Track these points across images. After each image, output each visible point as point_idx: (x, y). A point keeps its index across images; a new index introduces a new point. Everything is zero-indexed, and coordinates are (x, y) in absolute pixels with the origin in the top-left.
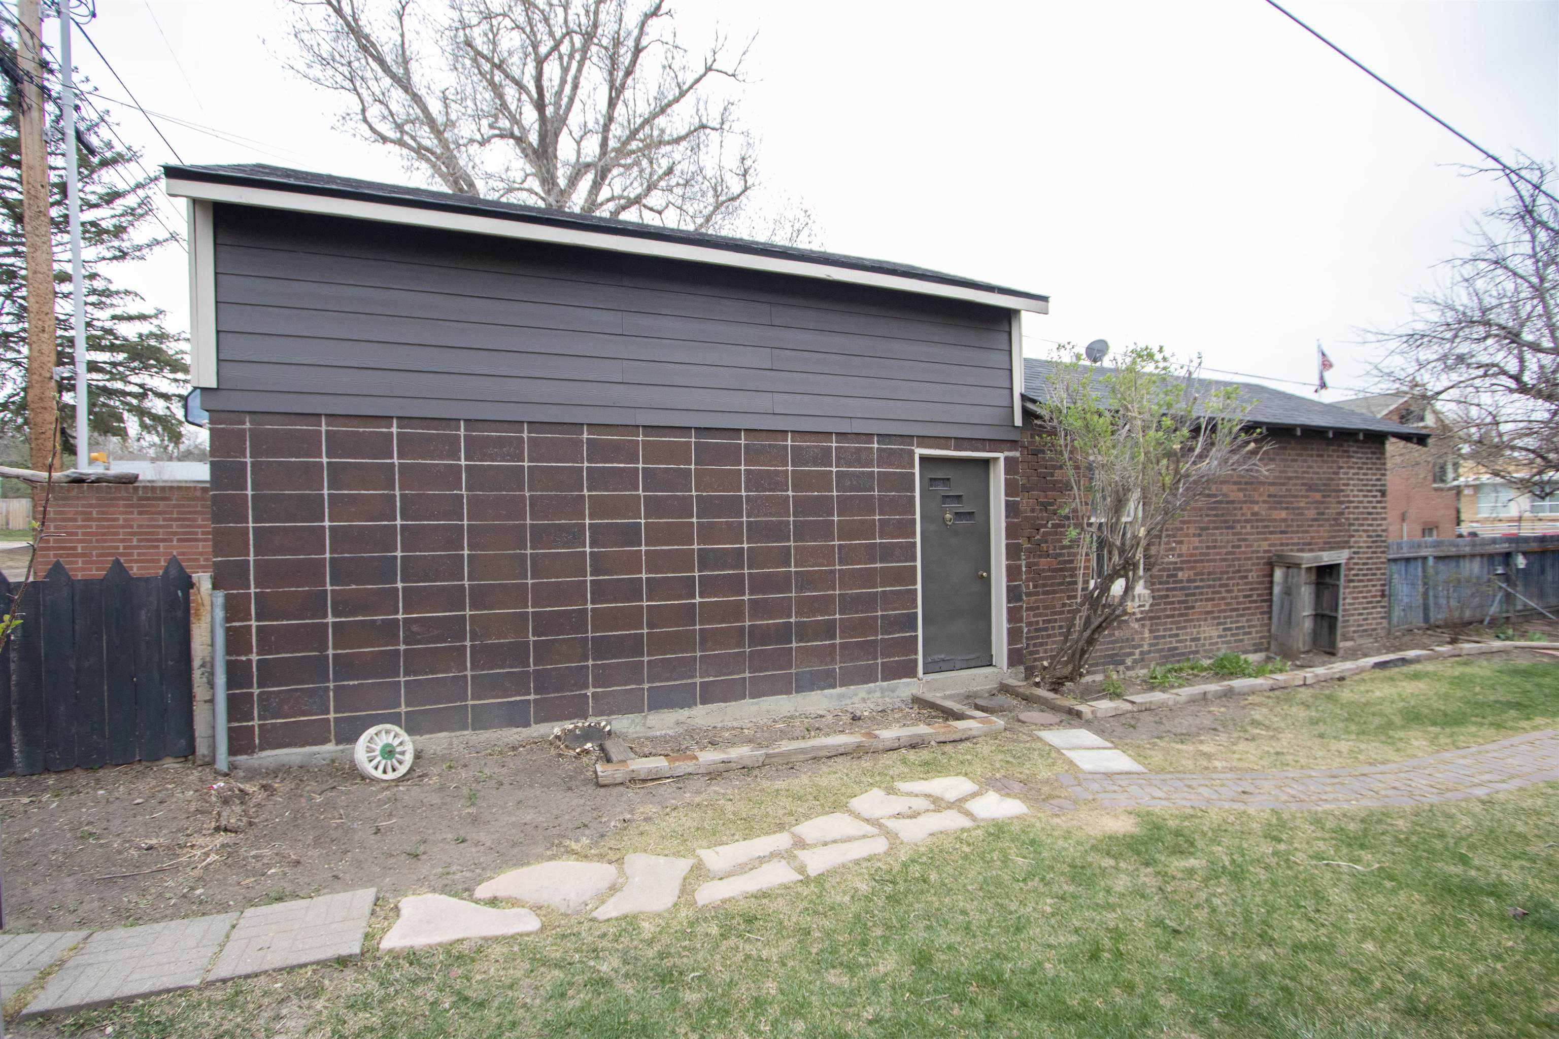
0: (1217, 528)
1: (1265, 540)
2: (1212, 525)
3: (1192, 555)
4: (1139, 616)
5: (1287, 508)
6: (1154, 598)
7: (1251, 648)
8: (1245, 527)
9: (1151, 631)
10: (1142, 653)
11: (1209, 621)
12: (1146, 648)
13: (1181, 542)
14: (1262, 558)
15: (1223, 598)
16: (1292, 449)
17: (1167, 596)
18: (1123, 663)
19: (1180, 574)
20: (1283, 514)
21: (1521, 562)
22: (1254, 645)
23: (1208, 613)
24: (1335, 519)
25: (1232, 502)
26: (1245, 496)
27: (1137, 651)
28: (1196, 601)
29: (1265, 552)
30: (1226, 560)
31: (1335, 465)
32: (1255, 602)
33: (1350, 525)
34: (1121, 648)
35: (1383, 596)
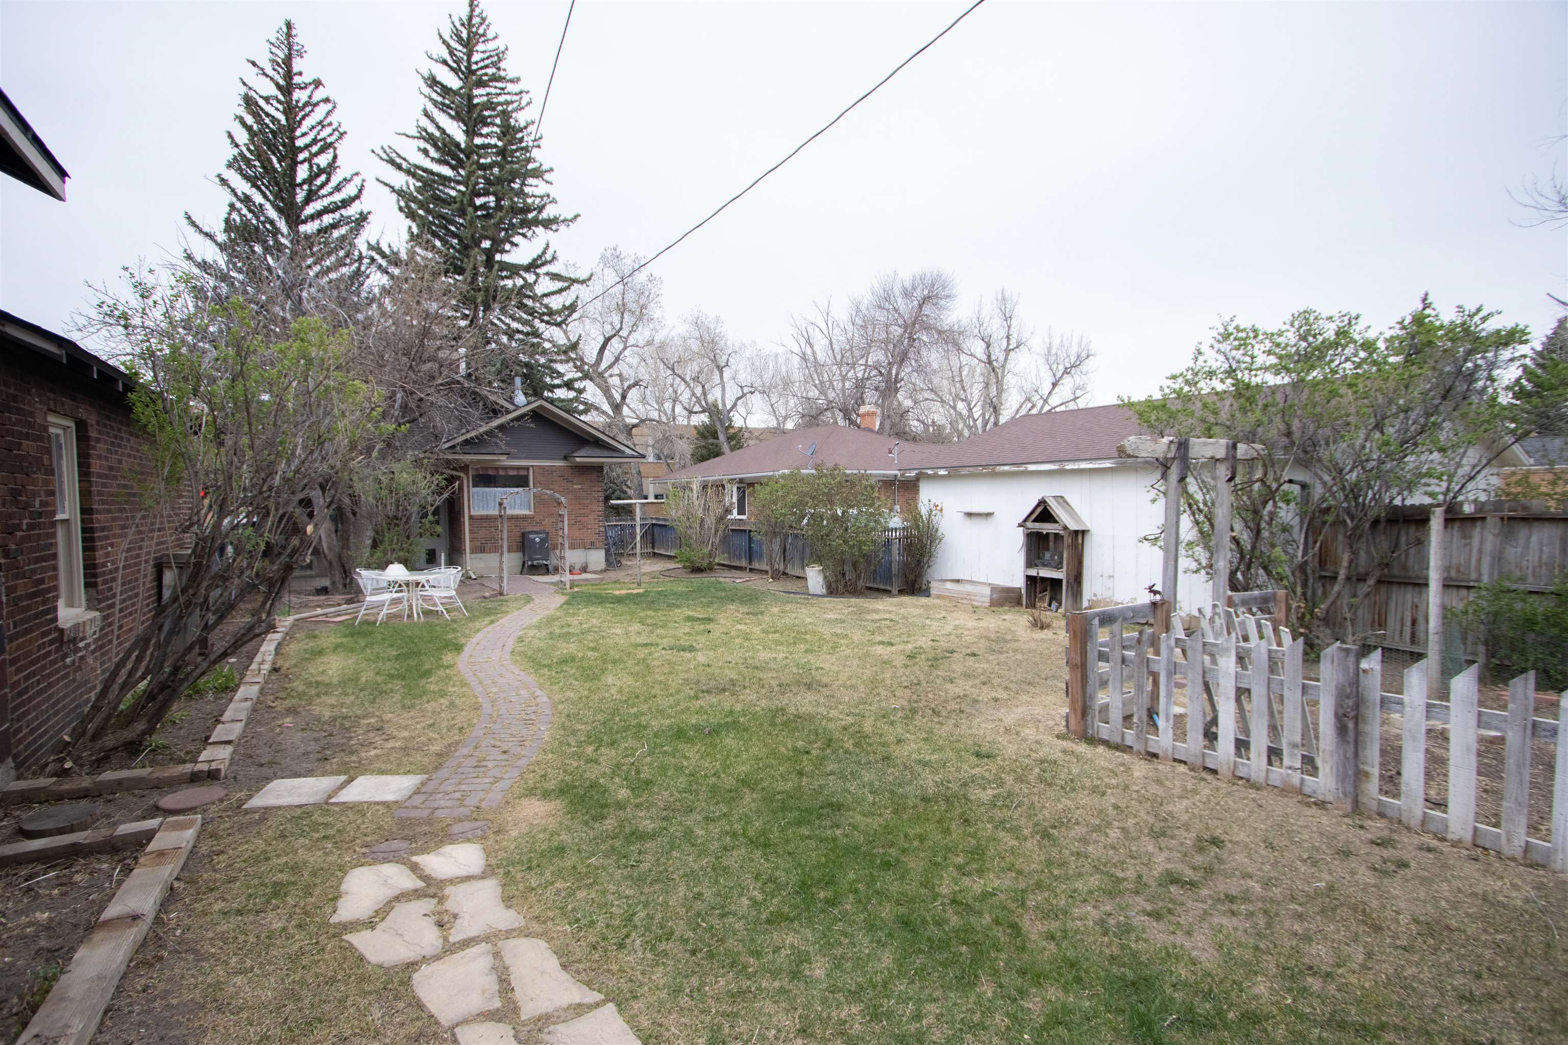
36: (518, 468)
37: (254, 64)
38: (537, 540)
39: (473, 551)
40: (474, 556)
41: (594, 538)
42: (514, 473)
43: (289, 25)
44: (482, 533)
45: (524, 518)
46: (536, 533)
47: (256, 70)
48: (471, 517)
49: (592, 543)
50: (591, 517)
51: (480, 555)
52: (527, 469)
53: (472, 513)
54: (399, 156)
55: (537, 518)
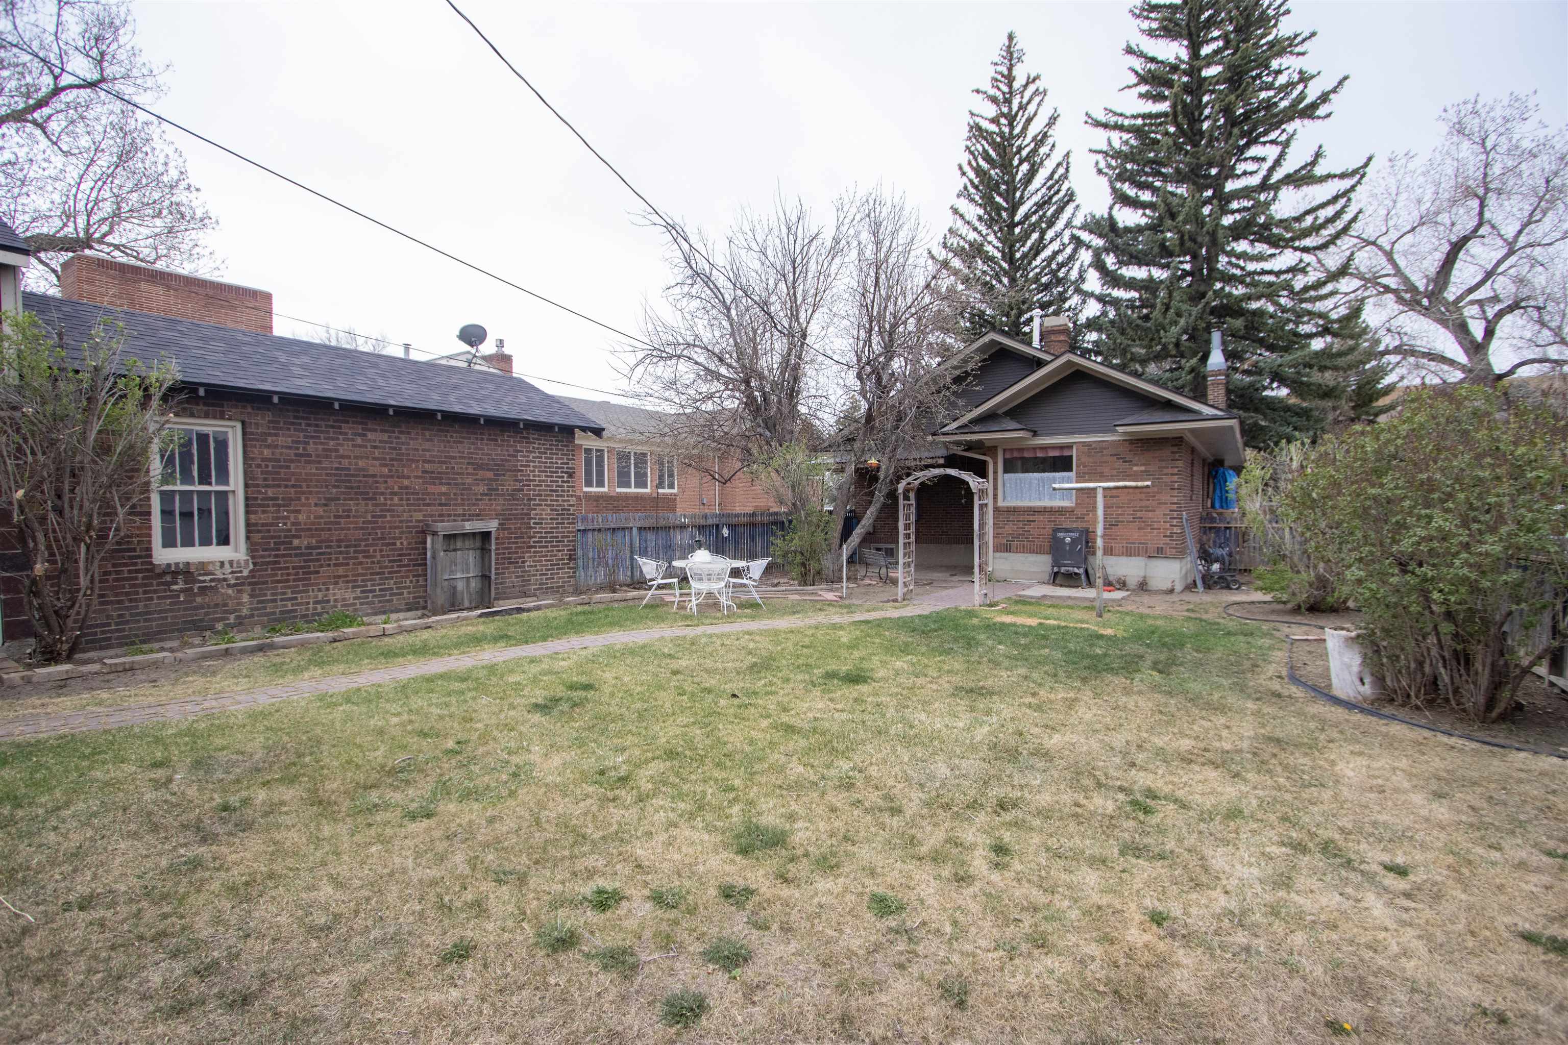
0: (351, 499)
1: (420, 511)
2: (342, 497)
3: (313, 524)
4: (233, 582)
5: (449, 484)
6: (255, 564)
7: (403, 607)
8: (392, 499)
9: (252, 596)
10: (238, 617)
11: (341, 585)
12: (245, 612)
13: (298, 512)
14: (414, 527)
15: (361, 563)
16: (456, 432)
17: (276, 562)
18: (212, 628)
19: (296, 542)
20: (444, 489)
21: (725, 532)
22: (407, 604)
23: (339, 577)
24: (512, 495)
25: (374, 476)
26: (390, 471)
27: (232, 616)
28: (321, 566)
29: (419, 521)
30: (362, 528)
31: (511, 449)
32: (405, 566)
33: (529, 500)
34: (207, 614)
35: (570, 559)
36: (1062, 447)
37: (978, 91)
38: (1068, 540)
39: (997, 549)
40: (998, 554)
41: (1162, 542)
42: (1056, 453)
43: (1011, 37)
44: (1009, 529)
45: (1061, 511)
46: (1067, 530)
47: (981, 96)
48: (996, 509)
49: (1160, 550)
50: (1159, 512)
51: (1006, 554)
52: (1069, 447)
53: (1000, 503)
54: (1115, 114)
55: (1079, 512)
